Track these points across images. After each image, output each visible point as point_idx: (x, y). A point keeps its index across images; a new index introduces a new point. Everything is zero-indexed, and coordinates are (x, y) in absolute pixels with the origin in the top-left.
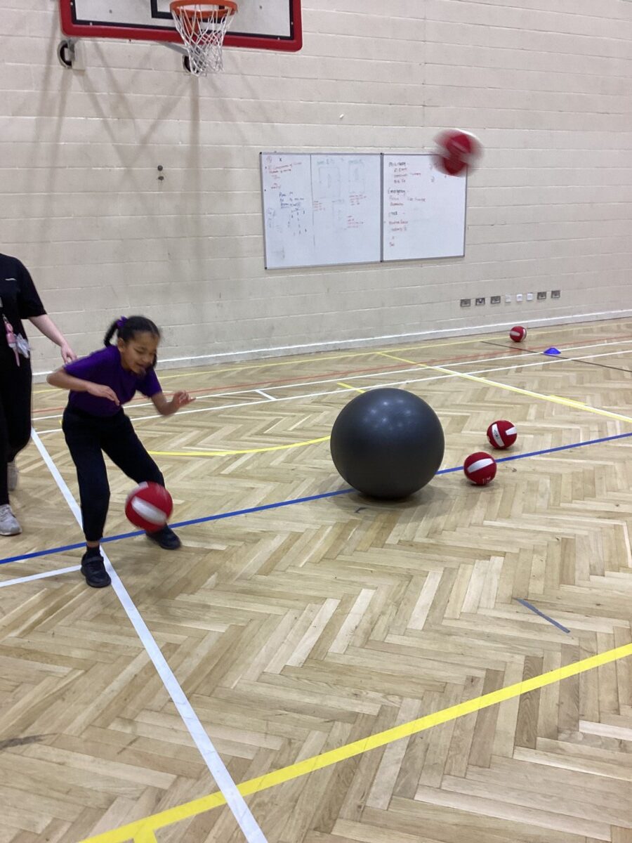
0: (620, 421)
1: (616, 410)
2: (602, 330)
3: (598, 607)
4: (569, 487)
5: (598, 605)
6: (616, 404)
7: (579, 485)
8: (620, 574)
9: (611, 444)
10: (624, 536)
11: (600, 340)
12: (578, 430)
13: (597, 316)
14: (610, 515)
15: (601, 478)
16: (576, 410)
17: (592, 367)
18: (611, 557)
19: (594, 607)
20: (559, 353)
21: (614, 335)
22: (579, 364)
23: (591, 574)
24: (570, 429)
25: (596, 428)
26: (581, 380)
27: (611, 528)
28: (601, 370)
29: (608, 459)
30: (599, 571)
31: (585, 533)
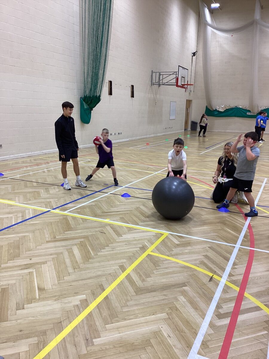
0: (32, 209)
1: (31, 203)
2: (23, 162)
3: (21, 333)
4: (6, 253)
5: (21, 331)
6: (30, 200)
7: (12, 251)
8: (33, 305)
9: (28, 223)
10: (34, 278)
11: (23, 167)
12: (12, 217)
13: (21, 156)
14: (27, 266)
15: (23, 244)
16: (11, 206)
17: (19, 181)
18: (27, 294)
19: (19, 333)
20: (3, 175)
21: (28, 165)
22: (13, 180)
23: (16, 310)
24: (8, 217)
25: (20, 215)
26: (13, 189)
27: (27, 275)
28: (22, 183)
29: (26, 232)
30: (21, 306)
31: (14, 282)
